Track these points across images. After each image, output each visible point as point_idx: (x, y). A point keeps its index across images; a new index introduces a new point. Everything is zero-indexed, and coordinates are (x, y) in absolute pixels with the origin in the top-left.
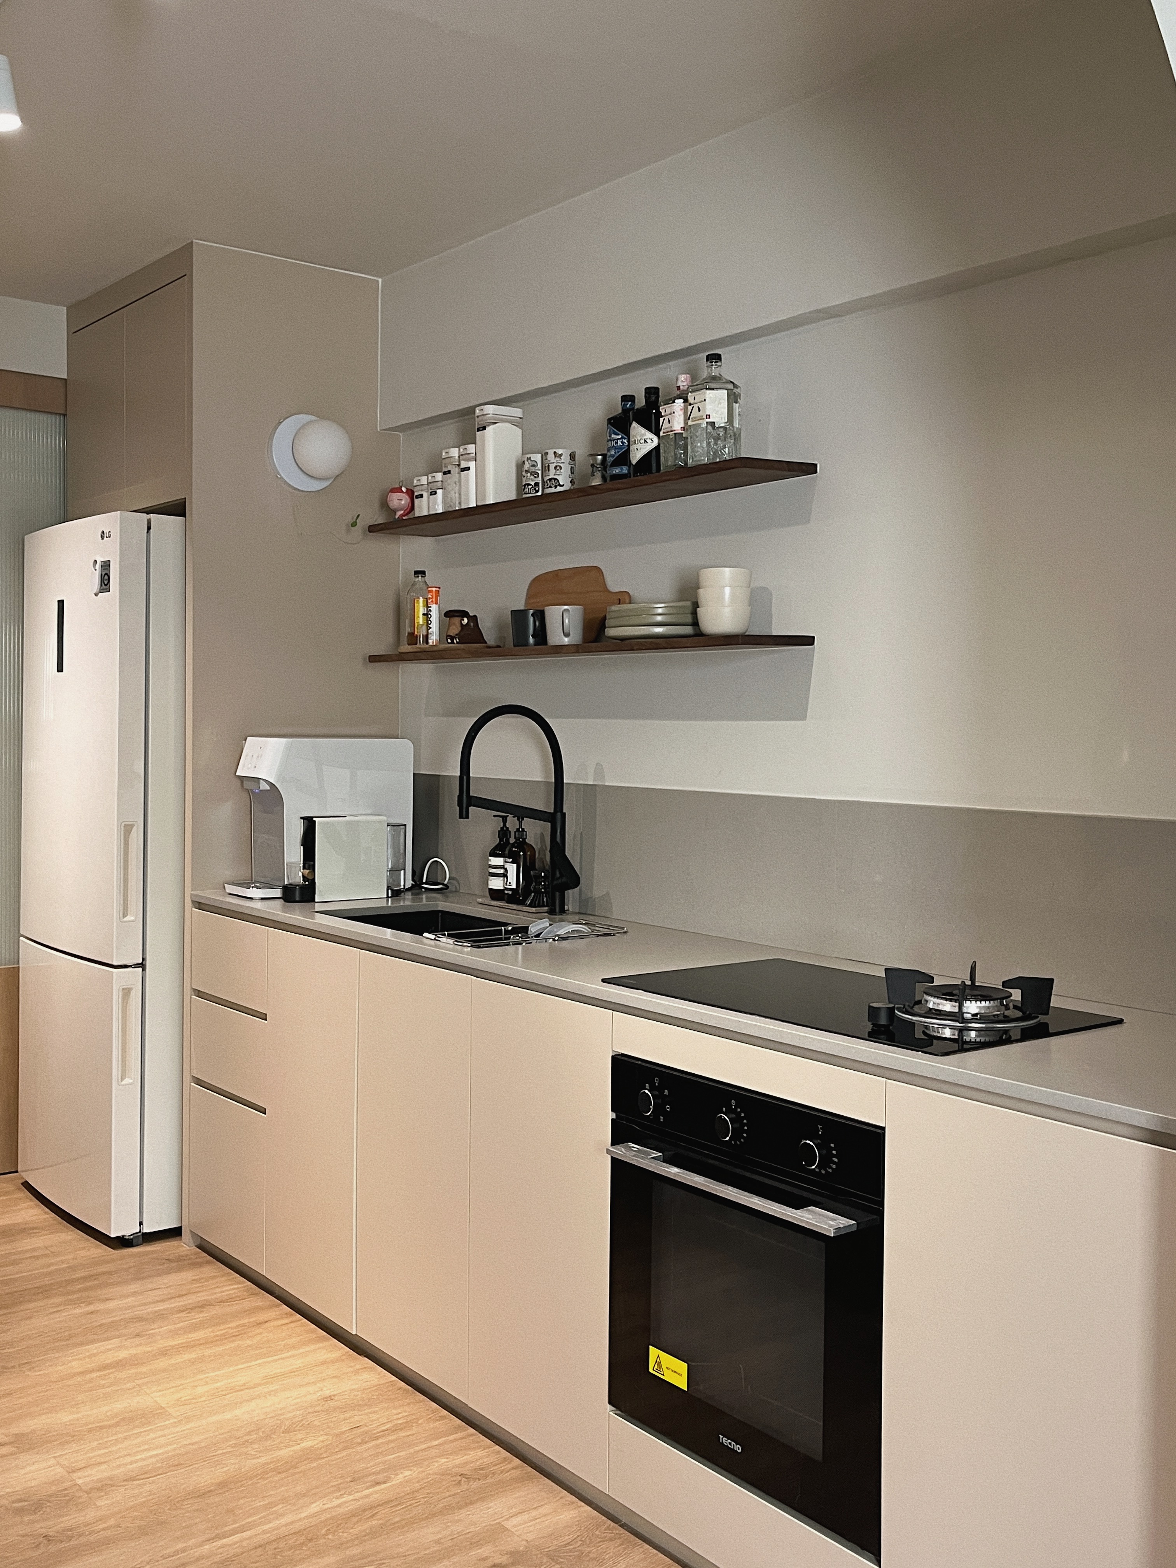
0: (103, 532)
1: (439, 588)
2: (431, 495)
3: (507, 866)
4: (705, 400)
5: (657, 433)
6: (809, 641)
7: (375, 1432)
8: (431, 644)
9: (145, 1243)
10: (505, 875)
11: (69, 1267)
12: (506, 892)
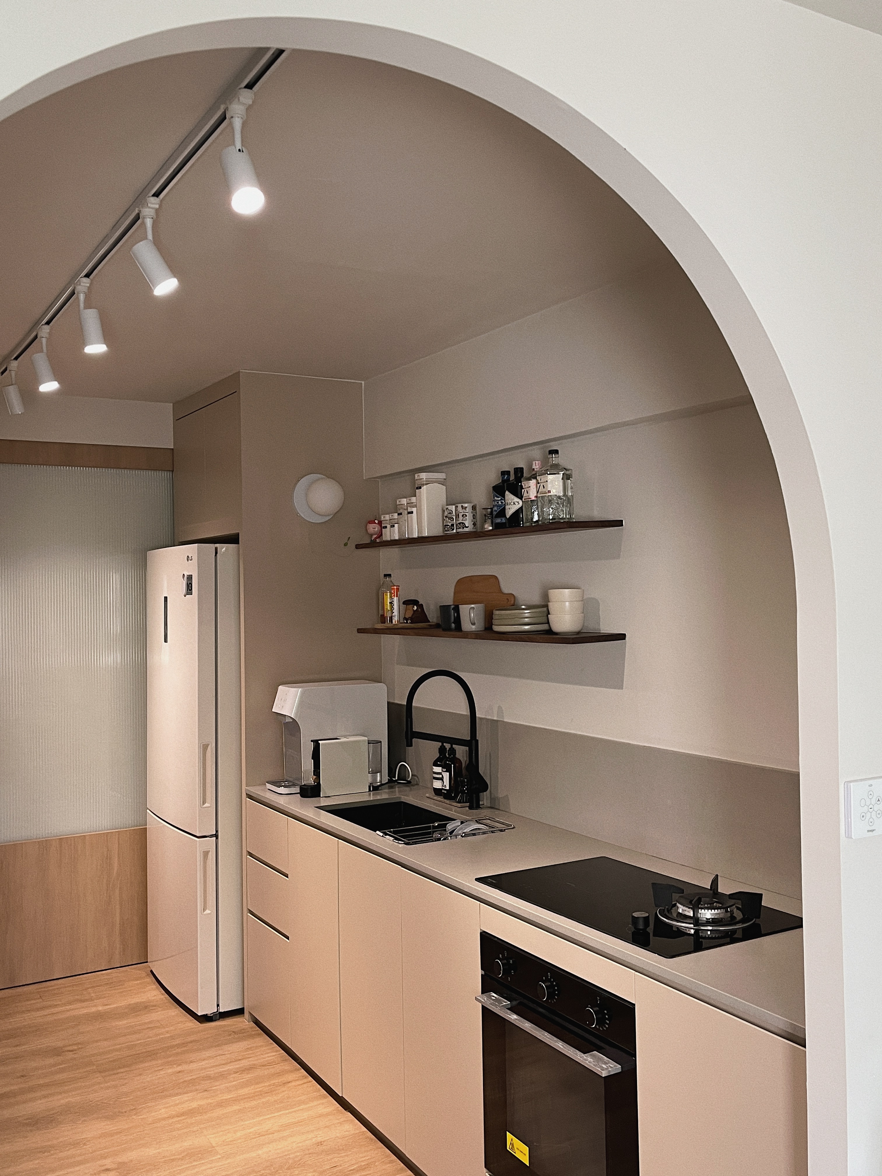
0: (188, 557)
1: (399, 586)
2: (391, 527)
3: (443, 774)
4: (547, 481)
5: (521, 499)
6: (622, 637)
7: (346, 1171)
8: (394, 623)
9: (222, 1018)
10: (442, 779)
11: (171, 1036)
12: (443, 791)
